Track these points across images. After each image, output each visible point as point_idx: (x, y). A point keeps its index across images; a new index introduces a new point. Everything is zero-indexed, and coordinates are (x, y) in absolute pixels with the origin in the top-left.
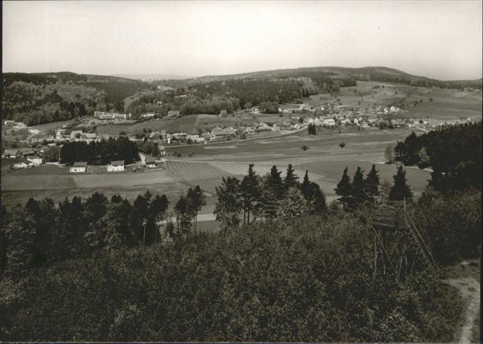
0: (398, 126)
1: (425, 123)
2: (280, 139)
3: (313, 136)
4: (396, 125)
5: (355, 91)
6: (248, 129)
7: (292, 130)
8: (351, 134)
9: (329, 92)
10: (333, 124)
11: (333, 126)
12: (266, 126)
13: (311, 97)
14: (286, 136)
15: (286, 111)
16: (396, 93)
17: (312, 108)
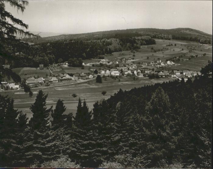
0: (164, 77)
1: (184, 74)
2: (73, 86)
3: (98, 84)
4: (162, 76)
5: (152, 49)
6: (54, 79)
7: (87, 79)
8: (127, 83)
9: (131, 49)
10: (118, 74)
11: (117, 77)
12: (68, 76)
13: (113, 53)
14: (79, 84)
15: (88, 65)
16: (183, 50)
17: (109, 62)
